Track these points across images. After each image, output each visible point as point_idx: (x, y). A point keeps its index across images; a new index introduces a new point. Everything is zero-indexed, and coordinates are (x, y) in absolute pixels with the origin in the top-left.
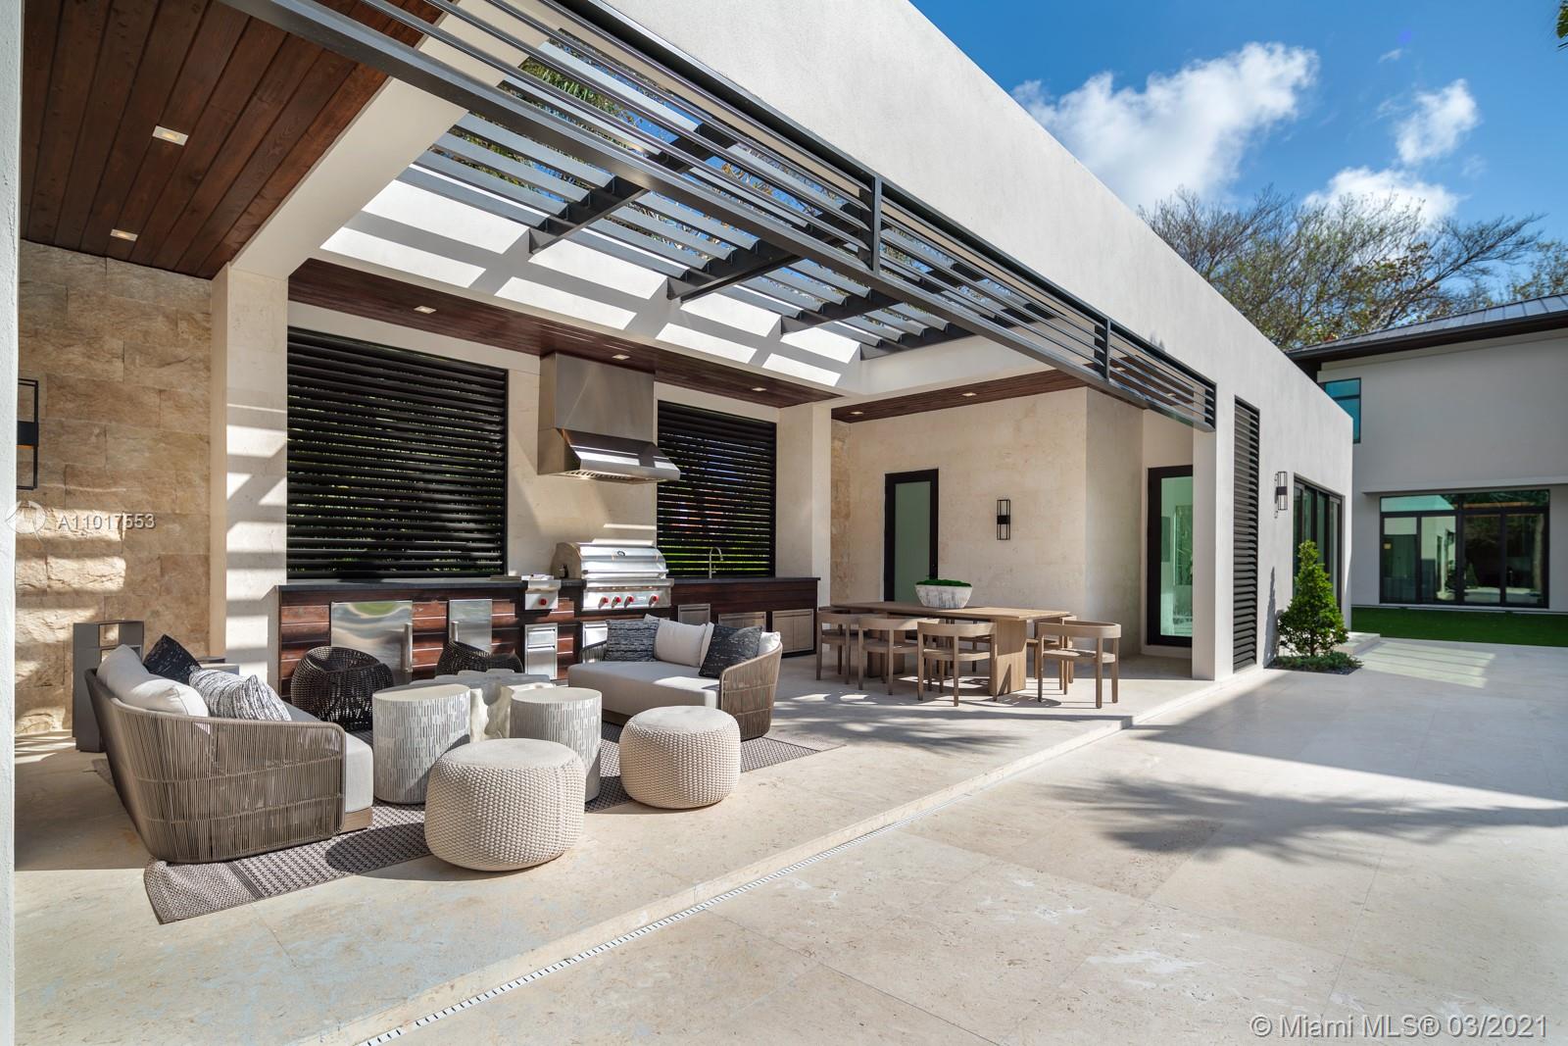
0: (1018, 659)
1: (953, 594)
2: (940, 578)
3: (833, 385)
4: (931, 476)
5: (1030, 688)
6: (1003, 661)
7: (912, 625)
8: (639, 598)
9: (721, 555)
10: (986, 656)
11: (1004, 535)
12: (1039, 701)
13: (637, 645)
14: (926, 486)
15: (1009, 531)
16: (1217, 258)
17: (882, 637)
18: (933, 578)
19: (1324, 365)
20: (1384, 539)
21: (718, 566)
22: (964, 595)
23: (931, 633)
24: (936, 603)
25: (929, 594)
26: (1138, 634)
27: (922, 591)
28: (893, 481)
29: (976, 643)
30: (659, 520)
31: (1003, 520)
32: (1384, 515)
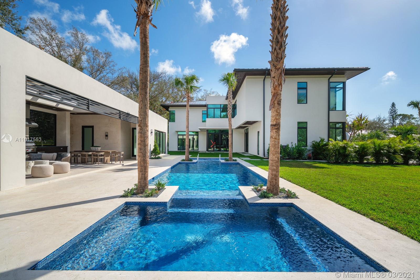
0: (109, 158)
1: (98, 148)
2: (94, 146)
3: (72, 110)
4: (92, 127)
5: (111, 162)
6: (106, 158)
7: (91, 153)
8: (29, 150)
9: (45, 141)
10: (103, 157)
11: (107, 138)
12: (112, 163)
13: (38, 157)
14: (91, 129)
15: (108, 138)
16: (155, 80)
17: (85, 155)
18: (93, 146)
19: (170, 107)
20: (178, 139)
21: (44, 144)
22: (99, 149)
23: (94, 154)
24: (94, 150)
25: (93, 148)
26: (130, 155)
27: (92, 148)
28: (83, 127)
29: (102, 155)
30: (29, 134)
31: (107, 136)
32: (178, 135)
